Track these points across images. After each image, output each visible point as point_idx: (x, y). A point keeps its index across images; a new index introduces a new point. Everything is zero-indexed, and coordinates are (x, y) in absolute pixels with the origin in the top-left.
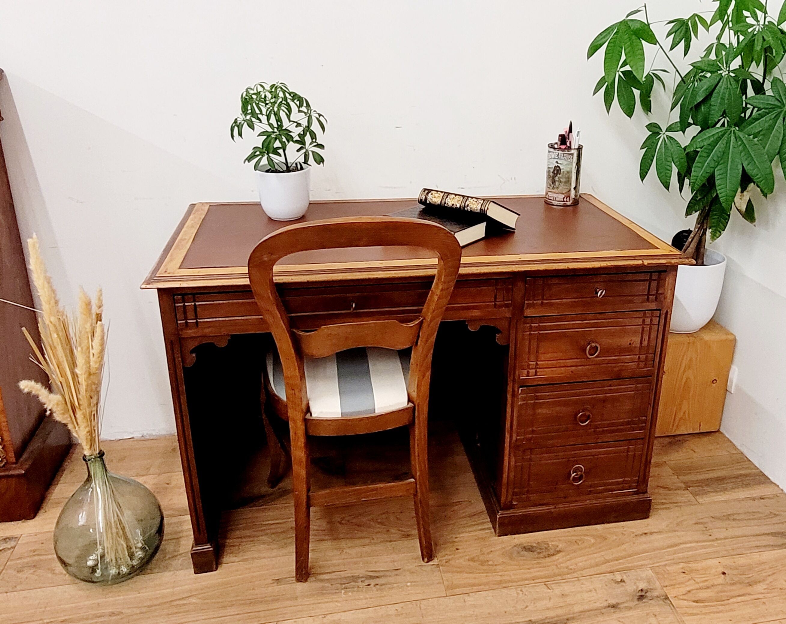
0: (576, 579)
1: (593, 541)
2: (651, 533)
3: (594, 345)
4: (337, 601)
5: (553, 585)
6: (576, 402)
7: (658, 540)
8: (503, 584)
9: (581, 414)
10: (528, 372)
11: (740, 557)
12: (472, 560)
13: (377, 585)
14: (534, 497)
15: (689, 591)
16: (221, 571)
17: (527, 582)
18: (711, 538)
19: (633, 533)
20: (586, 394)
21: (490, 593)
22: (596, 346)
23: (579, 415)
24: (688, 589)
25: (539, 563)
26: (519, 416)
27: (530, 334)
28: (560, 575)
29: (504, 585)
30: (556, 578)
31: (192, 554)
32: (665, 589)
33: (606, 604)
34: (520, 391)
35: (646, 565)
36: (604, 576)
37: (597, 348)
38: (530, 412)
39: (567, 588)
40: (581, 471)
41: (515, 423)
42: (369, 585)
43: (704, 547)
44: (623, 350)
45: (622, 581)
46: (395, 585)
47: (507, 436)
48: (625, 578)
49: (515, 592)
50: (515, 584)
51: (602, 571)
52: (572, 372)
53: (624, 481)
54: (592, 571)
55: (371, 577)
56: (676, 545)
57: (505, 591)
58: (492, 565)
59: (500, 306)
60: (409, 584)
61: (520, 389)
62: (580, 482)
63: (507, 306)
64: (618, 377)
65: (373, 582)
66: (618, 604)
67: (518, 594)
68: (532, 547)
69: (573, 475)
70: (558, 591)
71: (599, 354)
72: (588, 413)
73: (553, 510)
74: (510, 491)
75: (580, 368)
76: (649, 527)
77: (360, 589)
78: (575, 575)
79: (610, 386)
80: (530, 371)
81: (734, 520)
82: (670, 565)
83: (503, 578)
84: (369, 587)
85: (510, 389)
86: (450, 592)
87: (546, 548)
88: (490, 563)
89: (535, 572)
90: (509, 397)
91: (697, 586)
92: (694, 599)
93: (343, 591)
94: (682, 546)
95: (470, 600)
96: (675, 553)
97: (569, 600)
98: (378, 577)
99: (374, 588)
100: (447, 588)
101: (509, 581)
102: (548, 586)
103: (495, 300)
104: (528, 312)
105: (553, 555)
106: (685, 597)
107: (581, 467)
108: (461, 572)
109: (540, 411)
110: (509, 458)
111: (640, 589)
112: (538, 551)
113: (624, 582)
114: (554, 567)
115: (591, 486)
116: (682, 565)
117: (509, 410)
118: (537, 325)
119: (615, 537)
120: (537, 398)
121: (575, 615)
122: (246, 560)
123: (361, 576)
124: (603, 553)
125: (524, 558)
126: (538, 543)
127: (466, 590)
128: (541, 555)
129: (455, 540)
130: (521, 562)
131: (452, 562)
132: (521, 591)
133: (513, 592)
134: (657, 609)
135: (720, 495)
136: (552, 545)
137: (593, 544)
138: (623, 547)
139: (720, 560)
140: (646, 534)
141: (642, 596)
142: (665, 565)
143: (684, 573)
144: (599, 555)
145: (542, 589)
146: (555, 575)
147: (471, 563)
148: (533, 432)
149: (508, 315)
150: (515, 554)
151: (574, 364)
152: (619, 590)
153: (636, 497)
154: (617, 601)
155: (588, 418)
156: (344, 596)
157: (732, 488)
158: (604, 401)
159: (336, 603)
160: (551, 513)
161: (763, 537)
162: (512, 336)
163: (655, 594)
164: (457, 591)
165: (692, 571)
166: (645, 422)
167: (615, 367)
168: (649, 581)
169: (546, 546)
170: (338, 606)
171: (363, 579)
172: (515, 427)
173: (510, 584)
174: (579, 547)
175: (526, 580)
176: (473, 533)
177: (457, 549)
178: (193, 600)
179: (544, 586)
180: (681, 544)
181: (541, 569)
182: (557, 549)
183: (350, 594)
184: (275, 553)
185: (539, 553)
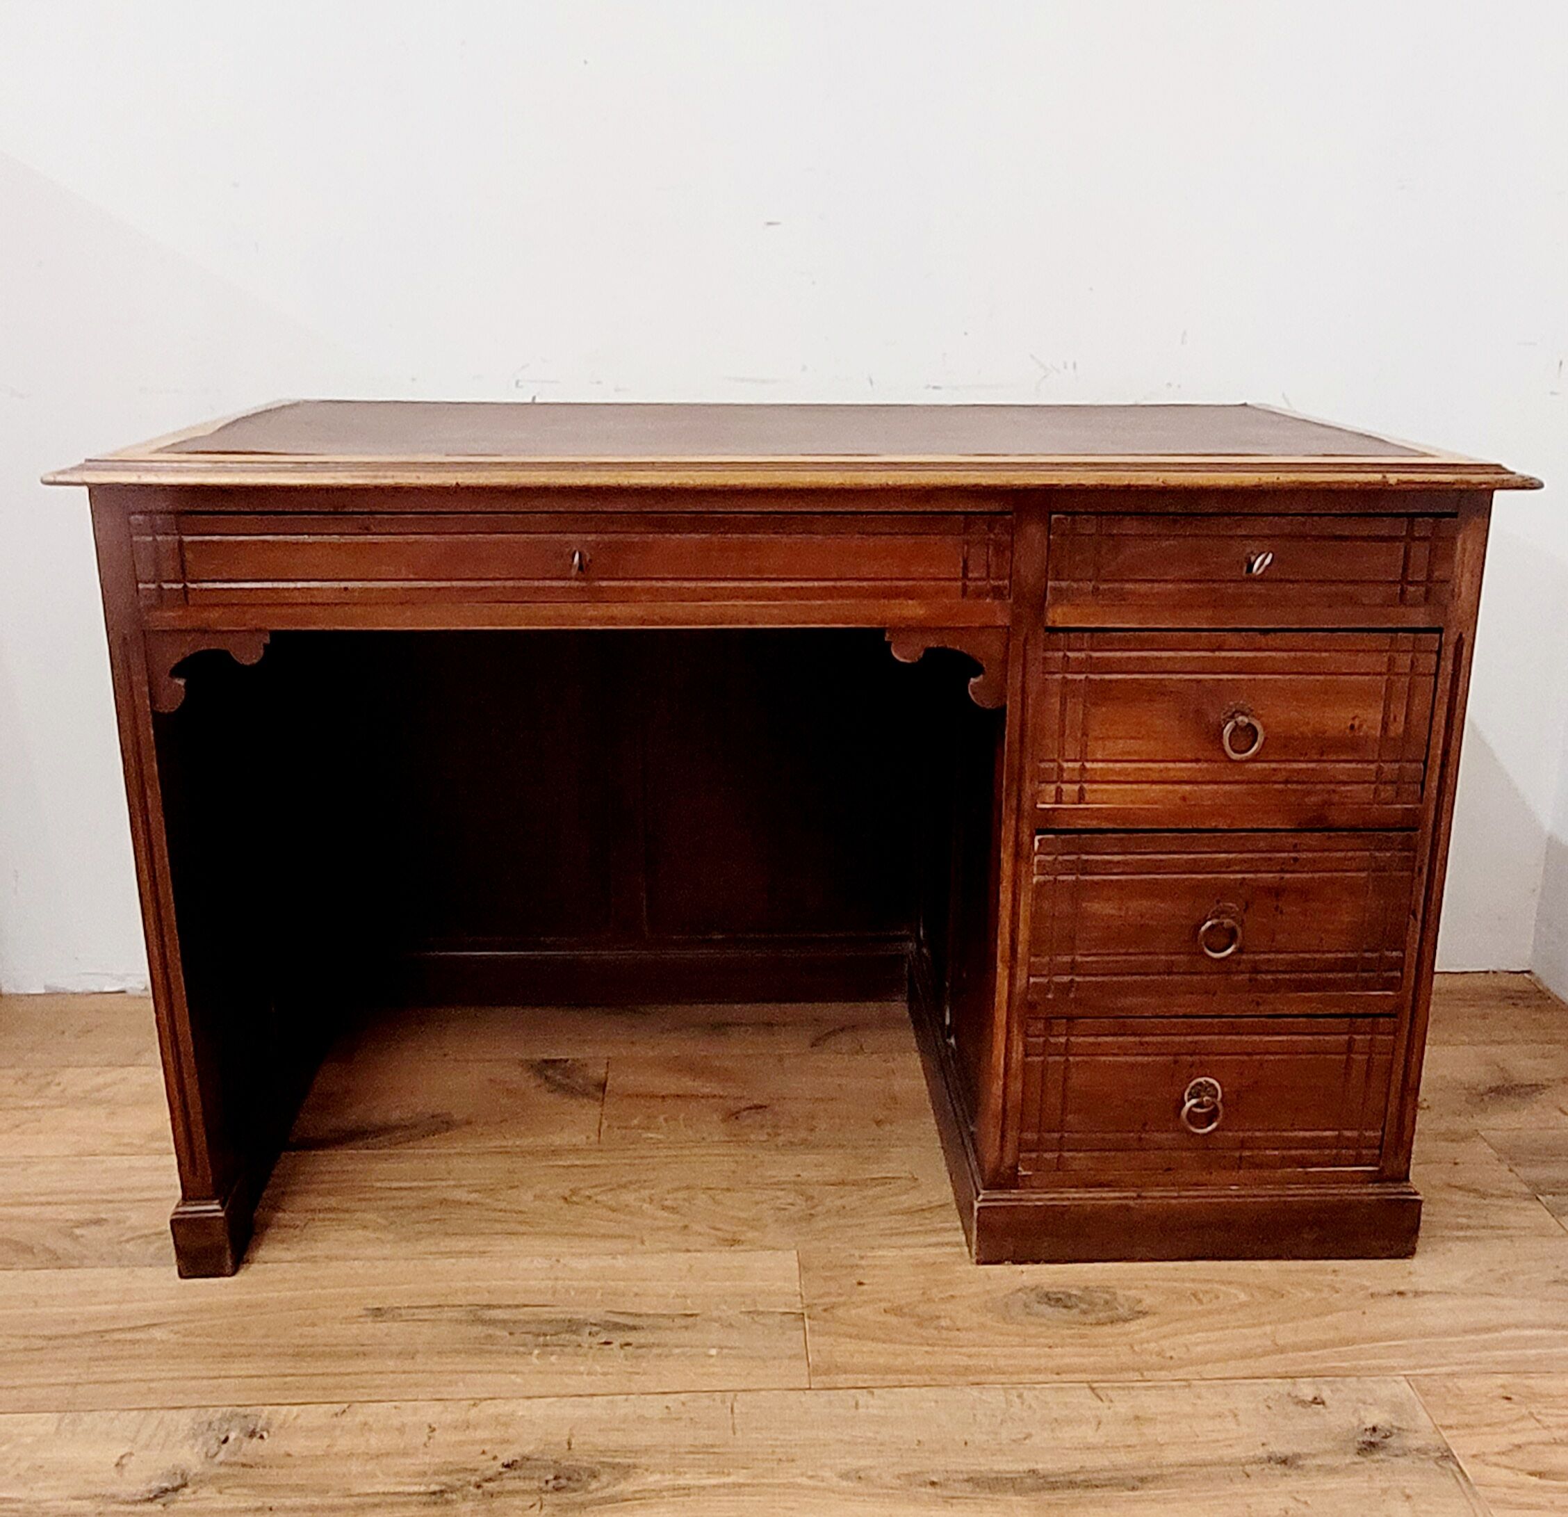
0: (1183, 1383)
1: (1243, 1297)
2: (1417, 1294)
3: (1242, 719)
4: (513, 1373)
5: (1111, 1392)
6: (1196, 890)
7: (1436, 1313)
8: (973, 1376)
9: (1209, 924)
10: (1059, 792)
12: (898, 1311)
13: (628, 1344)
14: (1079, 1160)
15: (1519, 1447)
16: (244, 1278)
17: (1041, 1378)
19: (1363, 1288)
20: (1227, 866)
21: (930, 1393)
22: (1249, 725)
23: (1203, 928)
24: (1517, 1439)
25: (1082, 1337)
26: (1035, 917)
27: (1065, 682)
28: (1138, 1370)
29: (974, 1379)
30: (1126, 1376)
31: (172, 1222)
32: (1445, 1434)
33: (1261, 1452)
34: (1036, 844)
35: (1394, 1368)
36: (1266, 1384)
37: (1255, 733)
38: (1065, 907)
39: (1151, 1402)
40: (1216, 1096)
41: (1023, 934)
42: (607, 1343)
44: (1327, 746)
45: (1316, 1401)
46: (677, 1351)
47: (1002, 971)
48: (1326, 1394)
49: (1002, 1399)
50: (1003, 1378)
51: (1261, 1372)
52: (1184, 799)
53: (1338, 1137)
54: (1233, 1367)
55: (617, 1327)
56: (1488, 1330)
57: (975, 1392)
58: (947, 1329)
59: (979, 594)
60: (713, 1352)
61: (1037, 838)
62: (1210, 1128)
63: (997, 593)
64: (1317, 823)
65: (618, 1338)
66: (1298, 1456)
67: (1008, 1402)
68: (1069, 1296)
69: (1188, 1105)
70: (1123, 1406)
71: (1257, 754)
72: (1228, 922)
73: (1131, 1203)
74: (1012, 1135)
75: (1209, 787)
76: (1414, 1279)
77: (581, 1351)
78: (1181, 1374)
79: (1295, 848)
80: (1065, 787)
82: (1466, 1375)
83: (975, 1362)
84: (607, 1347)
85: (1007, 835)
86: (817, 1381)
87: (1107, 1302)
88: (943, 1323)
89: (1068, 1356)
90: (1006, 857)
91: (1544, 1435)
92: (1532, 1468)
93: (536, 1352)
94: (1506, 1334)
95: (873, 1404)
97: (1156, 1432)
98: (634, 1328)
99: (620, 1353)
100: (814, 1371)
101: (990, 1370)
102: (1100, 1393)
103: (965, 576)
104: (1057, 616)
105: (1126, 1320)
106: (1504, 1460)
107: (1212, 1085)
108: (857, 1337)
109: (1096, 907)
110: (1008, 1039)
111: (1370, 1426)
112: (1084, 1306)
113: (1323, 1403)
114: (1126, 1349)
115: (1243, 1145)
116: (1501, 1380)
117: (1005, 897)
118: (1082, 655)
119: (1309, 1294)
120: (1086, 869)
121: (1165, 1471)
122: (313, 1260)
123: (592, 1320)
124: (1268, 1329)
125: (1043, 1320)
126: (1086, 1290)
127: (861, 1380)
128: (1091, 1318)
129: (863, 1262)
130: (1032, 1331)
131: (840, 1312)
132: (1020, 1396)
133: (994, 1397)
134: (1414, 1483)
136: (1127, 1298)
137: (1242, 1305)
138: (1330, 1319)
140: (1401, 1294)
141: (1372, 1444)
142: (1452, 1375)
143: (1508, 1399)
144: (1257, 1331)
145: (1083, 1397)
146: (1123, 1369)
147: (893, 1320)
148: (1073, 968)
149: (1003, 620)
150: (1018, 1309)
151: (1185, 776)
152: (1306, 1421)
153: (1373, 1188)
154: (1297, 1449)
155: (1231, 936)
156: (536, 1362)
158: (1276, 891)
159: (512, 1377)
160: (1128, 1208)
162: (1014, 681)
163: (1414, 1442)
164: (841, 1380)
165: (1533, 1396)
166: (1398, 964)
167: (1309, 793)
168: (1397, 1407)
169: (1107, 1297)
170: (513, 1383)
171: (595, 1329)
172: (1021, 949)
173: (992, 1378)
174: (1200, 1308)
175: (1037, 1371)
176: (910, 1252)
177: (860, 1284)
178: (158, 1334)
179: (1088, 1392)
180: (1507, 1327)
181: (1086, 1350)
182: (1138, 1308)
183: (553, 1358)
184: (387, 1251)
185: (1084, 1312)
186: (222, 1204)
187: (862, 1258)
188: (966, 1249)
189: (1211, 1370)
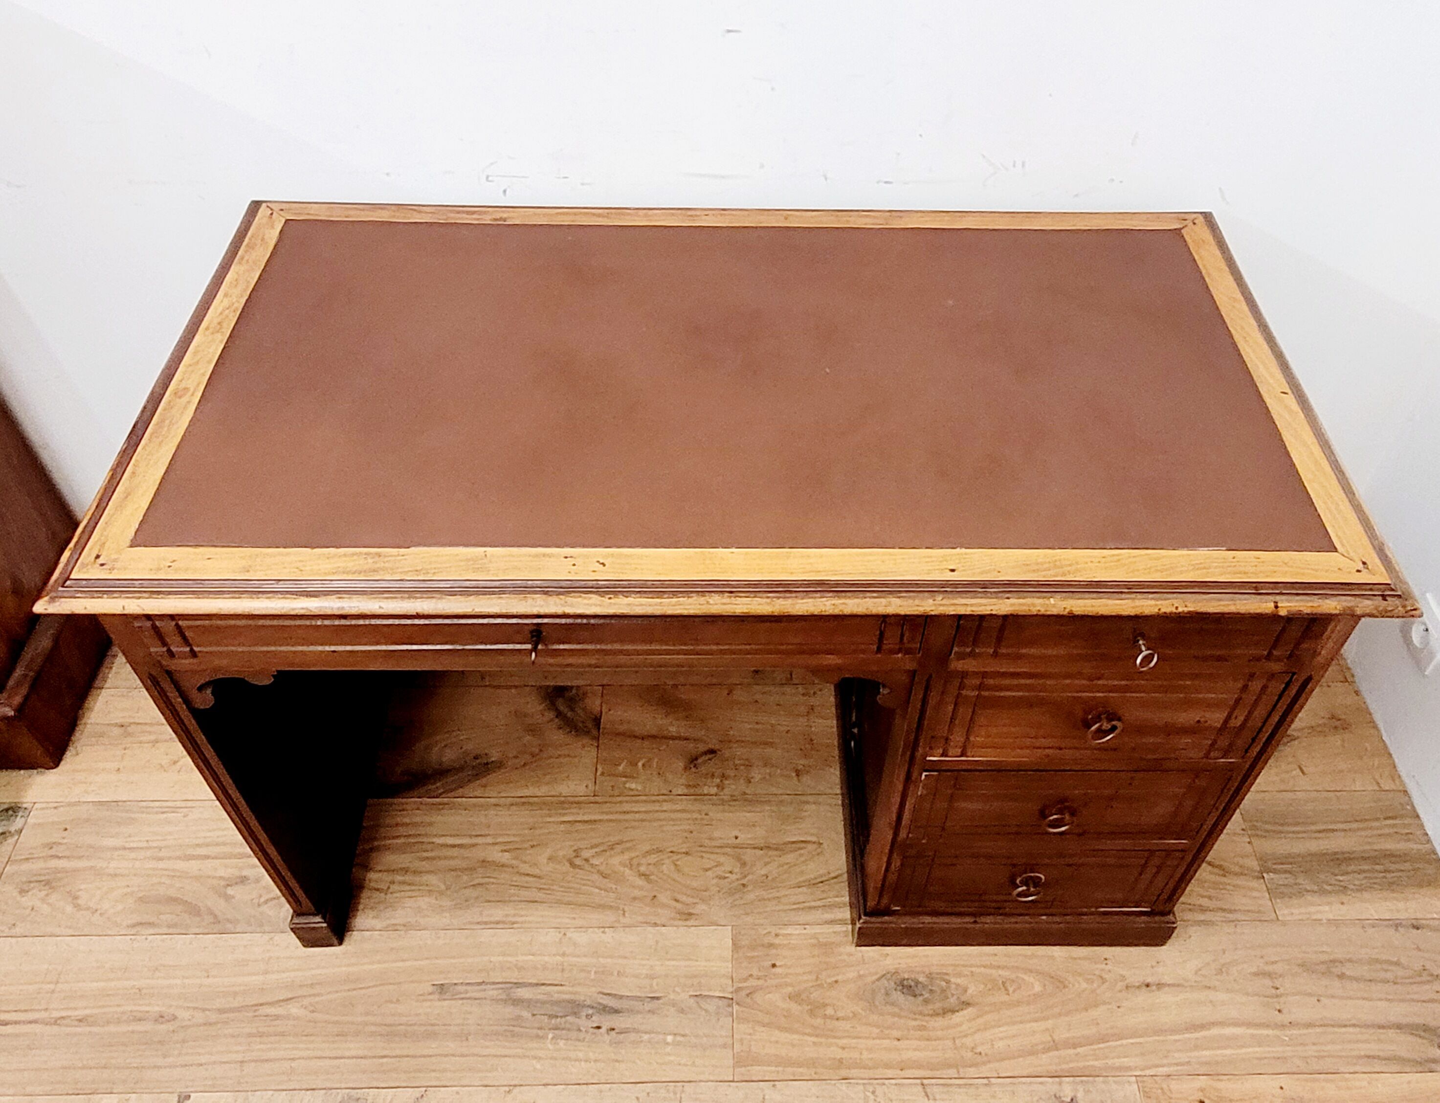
0: (985, 1081)
1: (1038, 988)
2: (1160, 986)
4: (535, 1058)
5: (935, 1089)
7: (1169, 1007)
8: (843, 1071)
9: (1055, 817)
10: (945, 752)
11: (1327, 1081)
12: (798, 997)
13: (612, 1029)
16: (349, 947)
17: (890, 1073)
18: (1279, 1018)
19: (1123, 978)
21: (814, 1087)
23: (1051, 818)
25: (922, 1028)
28: (956, 1066)
29: (844, 1073)
30: (946, 1073)
31: (290, 926)
34: (923, 777)
35: (1129, 1068)
36: (1041, 1083)
38: (941, 805)
42: (599, 1028)
43: (1260, 1041)
45: (1072, 1102)
46: (646, 1037)
48: (1080, 1091)
49: (862, 1095)
50: (864, 1073)
51: (1039, 1070)
52: (1047, 755)
55: (606, 1010)
56: (1203, 1027)
57: (843, 1086)
58: (831, 1017)
59: (892, 652)
60: (669, 1039)
61: (924, 774)
62: (1032, 898)
63: (907, 653)
64: (1154, 768)
65: (607, 1021)
67: (865, 1099)
68: (917, 983)
69: (1019, 889)
75: (1067, 751)
76: (1160, 969)
77: (582, 1035)
78: (985, 1071)
80: (951, 749)
81: (1341, 976)
82: (1178, 1076)
83: (844, 1055)
84: (596, 1031)
85: (901, 772)
86: (739, 1073)
87: (943, 991)
88: (830, 1011)
89: (910, 1050)
93: (550, 1035)
94: (1215, 1031)
95: (774, 1099)
96: (1196, 1047)
98: (617, 1011)
99: (607, 1038)
100: (739, 1062)
101: (856, 1066)
102: (928, 1090)
103: (880, 643)
104: (959, 665)
105: (953, 1011)
107: (1038, 877)
108: (769, 1025)
109: (963, 805)
112: (926, 995)
114: (949, 1043)
116: (1203, 1081)
119: (1084, 985)
122: (394, 928)
123: (588, 1002)
124: (1049, 1023)
125: (896, 1010)
126: (930, 977)
128: (929, 1009)
129: (777, 941)
130: (890, 1020)
131: (758, 998)
132: (873, 1092)
133: (856, 1091)
135: (1329, 903)
136: (958, 985)
137: (1037, 996)
138: (1094, 1013)
139: (1283, 1080)
140: (1148, 986)
142: (1168, 1076)
144: (1043, 1025)
145: (916, 1094)
147: (794, 1007)
149: (910, 665)
150: (880, 998)
156: (550, 1046)
157: (1361, 889)
159: (534, 1062)
160: (967, 929)
161: (1391, 1033)
164: (757, 1071)
165: (1219, 1100)
166: (1196, 829)
169: (944, 985)
170: (535, 1069)
171: (590, 1011)
172: (905, 821)
173: (857, 1072)
174: (1005, 998)
175: (888, 1066)
176: (810, 930)
177: (774, 966)
178: (294, 1009)
179: (920, 1088)
180: (1214, 1024)
181: (923, 1044)
182: (963, 998)
183: (562, 1043)
184: (445, 919)
185: (926, 1002)
186: (323, 918)
187: (777, 935)
188: (850, 927)
189: (1007, 1068)
